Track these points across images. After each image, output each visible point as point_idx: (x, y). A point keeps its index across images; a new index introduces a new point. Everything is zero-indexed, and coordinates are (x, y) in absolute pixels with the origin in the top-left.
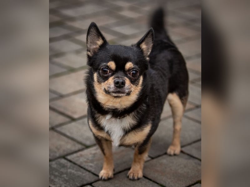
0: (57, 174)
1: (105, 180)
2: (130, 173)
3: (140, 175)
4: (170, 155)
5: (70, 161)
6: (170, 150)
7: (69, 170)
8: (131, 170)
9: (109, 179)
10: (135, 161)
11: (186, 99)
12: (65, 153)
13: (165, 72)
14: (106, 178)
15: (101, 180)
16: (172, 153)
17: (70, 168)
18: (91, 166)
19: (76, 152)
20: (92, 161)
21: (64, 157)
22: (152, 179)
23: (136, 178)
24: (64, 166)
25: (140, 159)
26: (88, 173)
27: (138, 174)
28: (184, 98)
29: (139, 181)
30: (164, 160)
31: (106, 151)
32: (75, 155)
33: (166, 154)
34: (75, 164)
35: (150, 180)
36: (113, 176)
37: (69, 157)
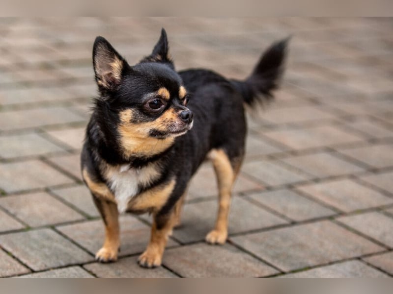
0: (35, 246)
1: (103, 262)
2: (143, 258)
3: (158, 261)
4: (210, 244)
5: (60, 233)
6: (211, 237)
7: (55, 244)
8: (145, 254)
9: (109, 262)
10: (152, 241)
11: (240, 163)
12: (56, 222)
13: (207, 113)
14: (105, 260)
15: (98, 261)
16: (213, 240)
17: (57, 241)
18: (89, 244)
19: (71, 223)
20: (92, 237)
21: (53, 227)
22: (175, 270)
23: (150, 265)
24: (49, 238)
25: (159, 237)
26: (81, 251)
27: (154, 260)
28: (235, 159)
29: (154, 270)
30: (199, 249)
31: (108, 218)
32: (69, 227)
33: (204, 241)
34: (65, 237)
35: (171, 271)
36: (116, 258)
37: (60, 228)
